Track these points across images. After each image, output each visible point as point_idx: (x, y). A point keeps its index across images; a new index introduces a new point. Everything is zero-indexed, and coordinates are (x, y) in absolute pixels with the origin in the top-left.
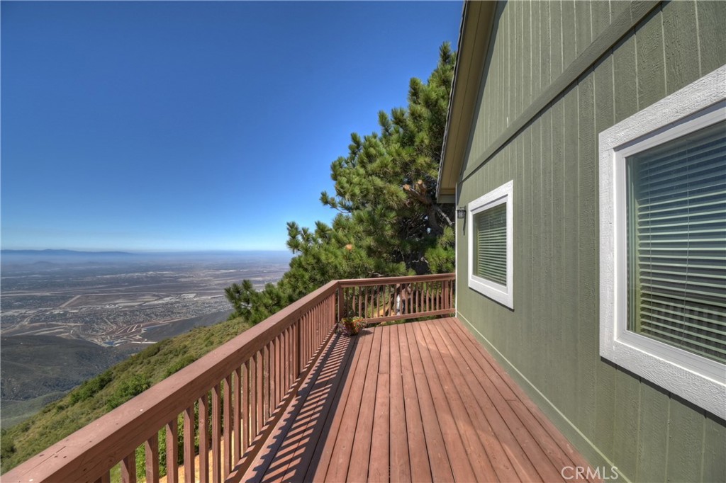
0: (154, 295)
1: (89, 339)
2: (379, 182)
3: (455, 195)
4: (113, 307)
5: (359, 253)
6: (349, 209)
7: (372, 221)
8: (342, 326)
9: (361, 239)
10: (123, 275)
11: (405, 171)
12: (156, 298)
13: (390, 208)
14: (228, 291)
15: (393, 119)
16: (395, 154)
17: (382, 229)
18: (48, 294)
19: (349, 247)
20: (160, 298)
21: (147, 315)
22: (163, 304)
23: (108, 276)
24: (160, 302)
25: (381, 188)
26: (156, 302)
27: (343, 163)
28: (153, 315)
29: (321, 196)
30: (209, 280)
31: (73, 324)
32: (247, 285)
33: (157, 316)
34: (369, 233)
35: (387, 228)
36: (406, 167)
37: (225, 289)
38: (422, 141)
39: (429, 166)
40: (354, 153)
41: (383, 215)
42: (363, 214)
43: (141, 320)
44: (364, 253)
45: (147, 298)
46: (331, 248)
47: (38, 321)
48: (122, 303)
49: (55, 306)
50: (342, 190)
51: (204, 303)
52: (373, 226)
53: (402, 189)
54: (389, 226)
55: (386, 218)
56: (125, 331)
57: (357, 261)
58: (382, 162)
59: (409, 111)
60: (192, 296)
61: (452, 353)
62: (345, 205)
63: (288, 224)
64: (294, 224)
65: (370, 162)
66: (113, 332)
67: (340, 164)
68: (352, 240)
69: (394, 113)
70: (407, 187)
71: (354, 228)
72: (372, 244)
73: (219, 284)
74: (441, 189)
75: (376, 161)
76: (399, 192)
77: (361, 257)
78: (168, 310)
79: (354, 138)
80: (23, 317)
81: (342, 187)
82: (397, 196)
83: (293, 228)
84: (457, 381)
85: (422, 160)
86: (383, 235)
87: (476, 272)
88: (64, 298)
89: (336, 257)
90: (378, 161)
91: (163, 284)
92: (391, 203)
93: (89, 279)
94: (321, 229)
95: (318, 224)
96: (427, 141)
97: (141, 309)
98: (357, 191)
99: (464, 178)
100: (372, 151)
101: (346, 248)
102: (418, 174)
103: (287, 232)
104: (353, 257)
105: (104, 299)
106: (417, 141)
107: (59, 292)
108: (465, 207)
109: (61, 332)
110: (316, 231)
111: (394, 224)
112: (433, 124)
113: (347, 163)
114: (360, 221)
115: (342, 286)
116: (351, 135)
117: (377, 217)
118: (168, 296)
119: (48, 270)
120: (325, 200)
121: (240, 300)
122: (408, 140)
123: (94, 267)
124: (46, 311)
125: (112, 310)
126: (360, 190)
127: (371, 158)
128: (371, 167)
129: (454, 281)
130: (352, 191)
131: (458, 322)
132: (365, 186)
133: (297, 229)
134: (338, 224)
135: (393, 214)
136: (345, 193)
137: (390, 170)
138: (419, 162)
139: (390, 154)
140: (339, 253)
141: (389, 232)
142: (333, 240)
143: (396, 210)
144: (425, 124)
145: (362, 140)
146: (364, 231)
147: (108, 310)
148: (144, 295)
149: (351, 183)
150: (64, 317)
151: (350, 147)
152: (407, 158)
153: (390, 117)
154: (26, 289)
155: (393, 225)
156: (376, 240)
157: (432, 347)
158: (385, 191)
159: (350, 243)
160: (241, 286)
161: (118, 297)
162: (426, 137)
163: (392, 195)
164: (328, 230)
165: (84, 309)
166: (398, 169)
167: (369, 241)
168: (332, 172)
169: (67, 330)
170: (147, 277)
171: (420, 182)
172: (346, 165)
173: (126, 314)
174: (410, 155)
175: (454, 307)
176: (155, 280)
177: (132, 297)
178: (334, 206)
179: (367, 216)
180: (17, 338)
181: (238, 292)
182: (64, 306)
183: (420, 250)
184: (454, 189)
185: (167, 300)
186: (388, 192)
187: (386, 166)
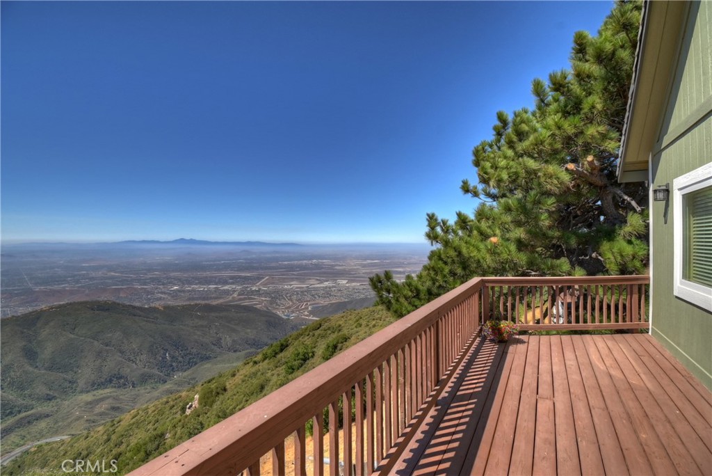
0: (317, 280)
1: (274, 311)
2: (532, 164)
3: (647, 170)
4: (289, 287)
5: (507, 247)
6: (494, 197)
7: (523, 208)
8: (487, 329)
9: (508, 230)
10: (296, 262)
11: (568, 147)
12: (319, 282)
13: (548, 194)
14: (371, 280)
15: (551, 86)
16: (554, 128)
17: (537, 219)
18: (249, 275)
19: (494, 239)
20: (322, 282)
21: (313, 295)
22: (323, 287)
23: (286, 263)
24: (322, 285)
25: (534, 170)
26: (318, 285)
27: (487, 147)
28: (316, 296)
29: (462, 184)
30: (358, 269)
31: (263, 299)
32: (388, 276)
33: (319, 297)
34: (518, 224)
35: (543, 217)
36: (569, 141)
37: (370, 279)
38: (593, 107)
39: (604, 137)
40: (499, 134)
41: (537, 203)
42: (511, 201)
43: (308, 299)
44: (513, 247)
45: (312, 282)
46: (473, 241)
47: (243, 294)
48: (295, 285)
49: (254, 284)
50: (486, 176)
51: (354, 289)
52: (525, 214)
53: (564, 169)
54: (546, 214)
55: (541, 206)
56: (297, 307)
57: (505, 256)
58: (536, 139)
59: (573, 72)
60: (345, 282)
61: (649, 385)
62: (489, 193)
63: (428, 215)
64: (433, 215)
65: (520, 140)
66: (289, 307)
67: (483, 148)
68: (498, 232)
69: (553, 79)
70: (571, 166)
71: (500, 219)
72: (523, 236)
73: (366, 273)
74: (624, 163)
75: (529, 137)
76: (560, 174)
77: (510, 251)
78: (327, 293)
79: (501, 118)
80: (235, 291)
81: (486, 173)
82: (559, 178)
83: (432, 219)
84: (660, 429)
85: (592, 131)
86: (537, 225)
87: (686, 276)
88: (259, 278)
89: (479, 251)
90: (532, 138)
91: (323, 270)
92: (549, 186)
93: (273, 264)
94: (463, 221)
95: (459, 215)
96: (599, 106)
97: (308, 290)
98: (505, 176)
99: (664, 145)
100: (525, 127)
101: (491, 241)
102: (587, 149)
103: (427, 223)
104: (499, 251)
105: (283, 281)
106: (586, 107)
108: (667, 185)
109: (257, 304)
110: (456, 223)
111: (553, 212)
112: (609, 83)
113: (491, 146)
114: (508, 209)
115: (487, 284)
116: (497, 114)
117: (529, 206)
118: (327, 281)
119: (249, 257)
120: (466, 189)
121: (381, 289)
122: (573, 108)
123: (277, 255)
124: (247, 287)
125: (289, 290)
126: (508, 174)
127: (521, 135)
128: (521, 147)
129: (648, 286)
130: (498, 176)
131: (654, 341)
132: (513, 170)
133: (436, 220)
134: (481, 214)
135: (551, 200)
136: (489, 179)
137: (547, 147)
138: (589, 133)
139: (547, 127)
140: (482, 246)
141: (545, 221)
142: (475, 232)
143: (554, 195)
144: (598, 86)
145: (510, 118)
146: (512, 222)
147: (286, 289)
148: (310, 279)
149: (496, 168)
150: (258, 292)
151: (495, 128)
152: (571, 131)
153: (546, 84)
154: (237, 271)
155: (550, 213)
156: (529, 232)
157: (616, 373)
158: (539, 174)
159: (495, 235)
160: (382, 276)
161: (292, 279)
162: (598, 100)
163: (550, 177)
164: (470, 221)
165: (271, 287)
166: (559, 146)
167: (520, 233)
168: (474, 158)
169: (260, 303)
170: (312, 264)
171: (590, 158)
172: (490, 150)
173: (298, 294)
174: (575, 127)
175: (647, 320)
176: (317, 266)
177: (303, 281)
178: (476, 194)
179: (516, 203)
180: (230, 306)
181: (380, 282)
182: (258, 284)
183: (591, 242)
184: (647, 162)
185: (326, 284)
186: (545, 175)
187: (542, 143)
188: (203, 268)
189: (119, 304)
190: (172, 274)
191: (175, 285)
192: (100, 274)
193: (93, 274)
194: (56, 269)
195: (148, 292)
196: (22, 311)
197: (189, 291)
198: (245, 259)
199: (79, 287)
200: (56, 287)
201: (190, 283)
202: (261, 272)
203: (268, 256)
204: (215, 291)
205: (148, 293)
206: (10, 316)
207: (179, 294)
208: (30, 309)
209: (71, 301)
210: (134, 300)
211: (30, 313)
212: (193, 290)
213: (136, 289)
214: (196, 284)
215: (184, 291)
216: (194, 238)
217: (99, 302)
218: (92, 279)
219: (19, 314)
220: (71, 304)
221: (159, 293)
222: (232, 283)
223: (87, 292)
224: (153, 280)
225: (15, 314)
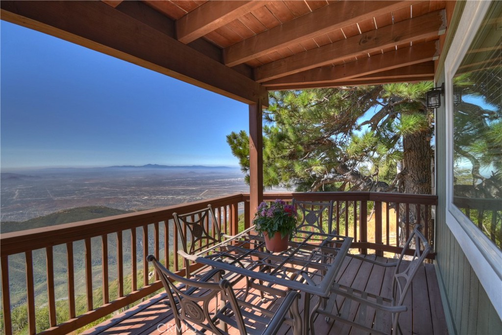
10: (226, 180)
18: (194, 188)
23: (220, 180)
49: (198, 195)
80: (185, 200)
88: (201, 191)
93: (211, 181)
105: (218, 192)
107: (198, 188)
119: (194, 176)
123: (213, 175)
124: (194, 197)
148: (237, 191)
154: (186, 186)
161: (225, 191)
165: (210, 197)
170: (237, 181)
177: (231, 192)
182: (201, 195)
188: (164, 184)
189: (108, 208)
190: (144, 188)
191: (145, 195)
192: (96, 188)
193: (92, 189)
194: (68, 186)
195: (128, 200)
196: (46, 213)
197: (155, 200)
198: (191, 177)
199: (83, 197)
200: (68, 198)
201: (155, 195)
202: (202, 186)
203: (207, 175)
204: (172, 200)
205: (128, 201)
206: (38, 217)
207: (148, 201)
208: (51, 212)
209: (78, 207)
210: (119, 206)
211: (51, 215)
212: (158, 199)
213: (120, 199)
214: (159, 195)
215: (151, 200)
216: (157, 164)
217: (96, 207)
218: (91, 192)
219: (44, 216)
220: (77, 208)
221: (136, 201)
222: (183, 195)
223: (88, 200)
224: (131, 192)
225: (41, 216)
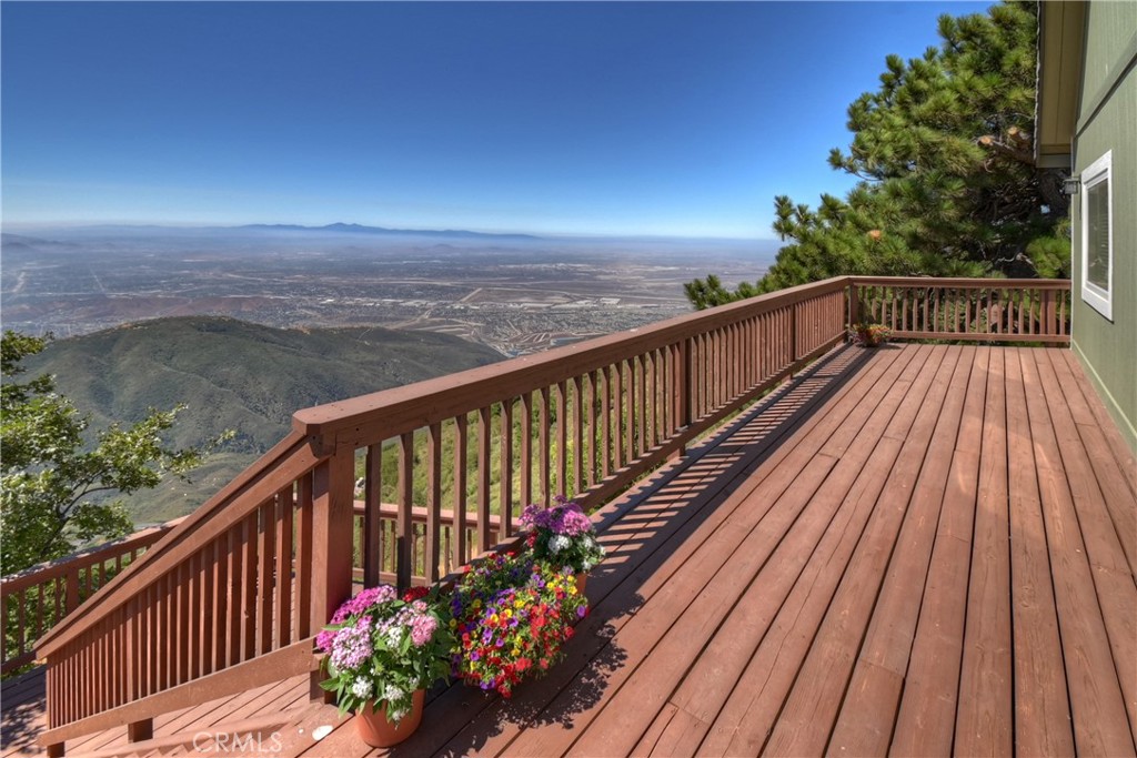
0: (566, 296)
1: (491, 345)
2: (929, 135)
3: (1069, 154)
4: (517, 306)
5: (893, 244)
6: (878, 175)
7: (918, 192)
9: (897, 222)
10: (528, 266)
12: (568, 300)
13: (955, 175)
14: (688, 287)
16: (963, 88)
17: (937, 207)
18: (448, 284)
19: (874, 233)
20: (573, 300)
21: (557, 322)
22: (576, 309)
23: (512, 266)
24: (573, 306)
25: (934, 144)
26: (568, 306)
27: (870, 102)
28: (564, 323)
29: (830, 155)
30: (638, 280)
31: (474, 324)
32: (713, 283)
33: (569, 324)
34: (913, 214)
35: (946, 206)
36: (988, 106)
37: (686, 285)
38: (1017, 64)
40: (889, 86)
41: (940, 185)
42: (902, 184)
43: (550, 328)
44: (901, 244)
45: (556, 299)
46: (844, 236)
47: (438, 315)
48: (527, 303)
49: (456, 300)
50: (862, 152)
51: (631, 314)
52: (920, 200)
53: (976, 142)
54: (951, 202)
55: (943, 190)
56: (531, 340)
57: (889, 255)
58: (936, 103)
59: (990, 17)
60: (615, 301)
63: (777, 199)
64: (785, 199)
65: (918, 102)
66: (517, 340)
67: (865, 104)
68: (881, 223)
70: (988, 139)
71: (885, 206)
72: (920, 230)
73: (653, 288)
74: (1041, 146)
75: (927, 99)
76: (972, 150)
77: (896, 249)
78: (584, 319)
79: (892, 63)
80: (424, 310)
81: (863, 148)
82: (967, 156)
83: (783, 205)
85: (1018, 94)
86: (939, 217)
88: (465, 290)
89: (853, 248)
90: (931, 101)
91: (576, 281)
92: (954, 166)
93: (490, 269)
94: (830, 207)
95: (825, 199)
97: (550, 313)
98: (888, 152)
99: (1079, 130)
100: (922, 84)
101: (870, 237)
102: (1011, 117)
103: (775, 210)
104: (881, 248)
105: (507, 295)
106: (1008, 63)
107: (458, 282)
108: (1080, 177)
109: (462, 332)
110: (820, 209)
111: (961, 199)
113: (877, 101)
114: (896, 194)
115: (856, 284)
116: (887, 58)
117: (927, 190)
118: (583, 299)
119: (449, 256)
120: (836, 161)
121: (704, 300)
122: (989, 63)
123: (496, 253)
124: (446, 304)
125: (516, 311)
126: (894, 149)
127: (918, 95)
128: (918, 110)
129: (1069, 291)
130: (879, 152)
131: (1070, 354)
132: (903, 143)
133: (790, 205)
134: (857, 199)
135: (957, 184)
136: (867, 156)
137: (952, 114)
138: (1012, 97)
139: (953, 88)
140: (857, 242)
141: (949, 212)
142: (849, 224)
143: (963, 177)
145: (906, 66)
146: (902, 211)
147: (512, 311)
148: (553, 295)
149: (878, 142)
150: (464, 313)
151: (883, 78)
152: (988, 93)
155: (957, 201)
156: (928, 225)
158: (941, 148)
159: (878, 228)
160: (704, 282)
161: (522, 294)
163: (956, 153)
164: (842, 208)
165: (486, 305)
166: (969, 111)
167: (915, 226)
168: (849, 120)
169: (468, 330)
170: (556, 270)
171: (1014, 130)
172: (875, 106)
173: (531, 318)
174: (993, 88)
176: (566, 274)
177: (540, 297)
178: (852, 170)
179: (907, 186)
180: (418, 333)
181: (702, 290)
182: (464, 299)
183: (1018, 240)
184: (1069, 145)
185: (581, 303)
186: (948, 150)
187: (945, 108)
188: (374, 271)
189: (240, 323)
190: (324, 279)
191: (328, 295)
192: (210, 275)
193: (200, 275)
194: (143, 267)
195: (286, 305)
196: (89, 328)
197: (351, 306)
198: (440, 259)
199: (178, 294)
200: (141, 294)
201: (352, 294)
202: (468, 279)
203: (481, 254)
204: (393, 309)
205: (285, 307)
206: (70, 336)
207: (334, 310)
208: (102, 327)
209: (163, 316)
210: (264, 317)
211: (103, 332)
212: (357, 306)
213: (267, 300)
214: (362, 296)
215: (342, 307)
216: (358, 223)
217: (209, 318)
218: (198, 282)
219: (85, 333)
220: (165, 320)
221: (303, 307)
222: (421, 297)
223: (190, 302)
224: (293, 287)
225: (78, 333)
